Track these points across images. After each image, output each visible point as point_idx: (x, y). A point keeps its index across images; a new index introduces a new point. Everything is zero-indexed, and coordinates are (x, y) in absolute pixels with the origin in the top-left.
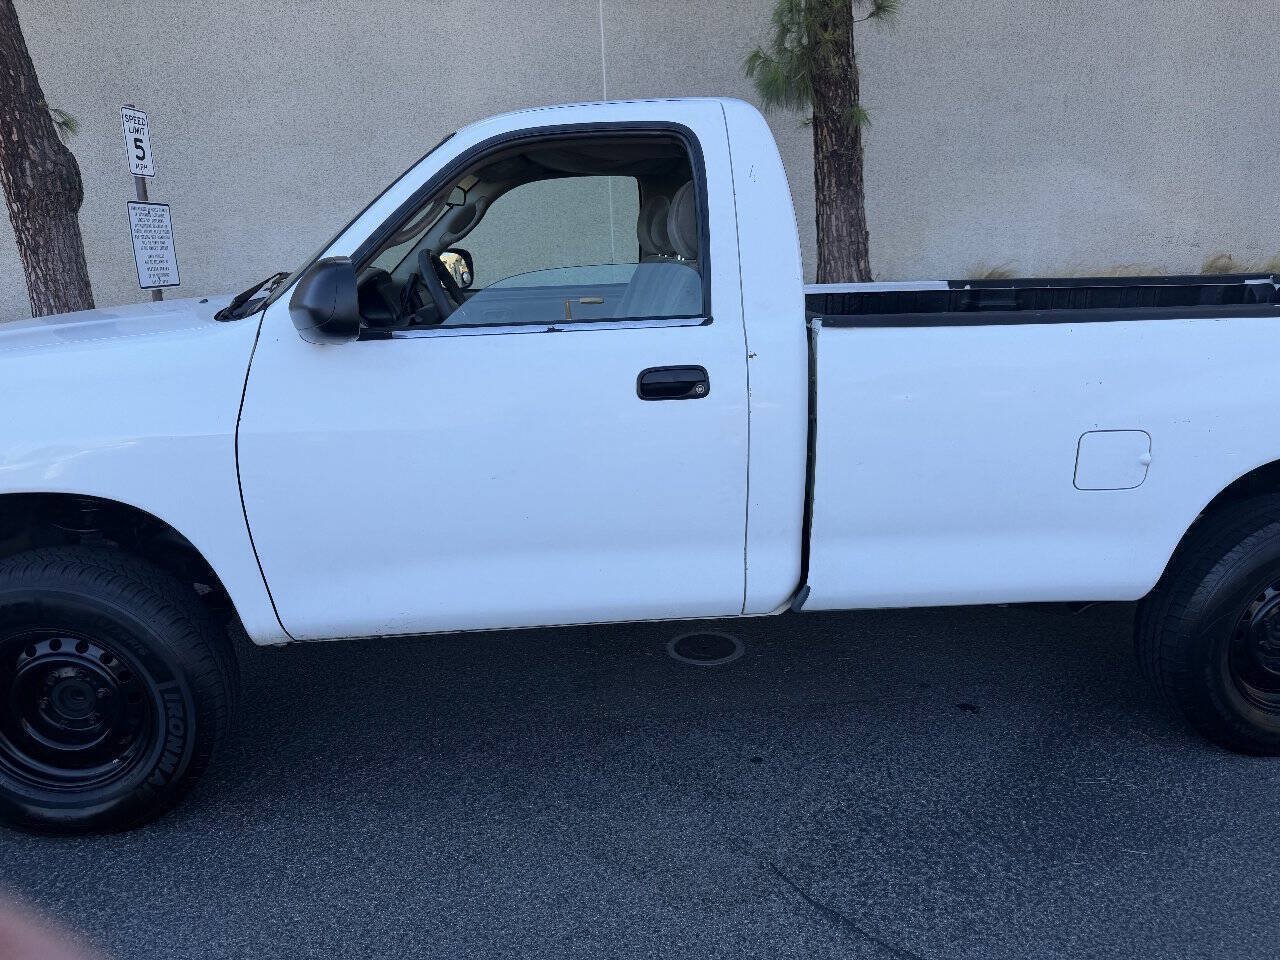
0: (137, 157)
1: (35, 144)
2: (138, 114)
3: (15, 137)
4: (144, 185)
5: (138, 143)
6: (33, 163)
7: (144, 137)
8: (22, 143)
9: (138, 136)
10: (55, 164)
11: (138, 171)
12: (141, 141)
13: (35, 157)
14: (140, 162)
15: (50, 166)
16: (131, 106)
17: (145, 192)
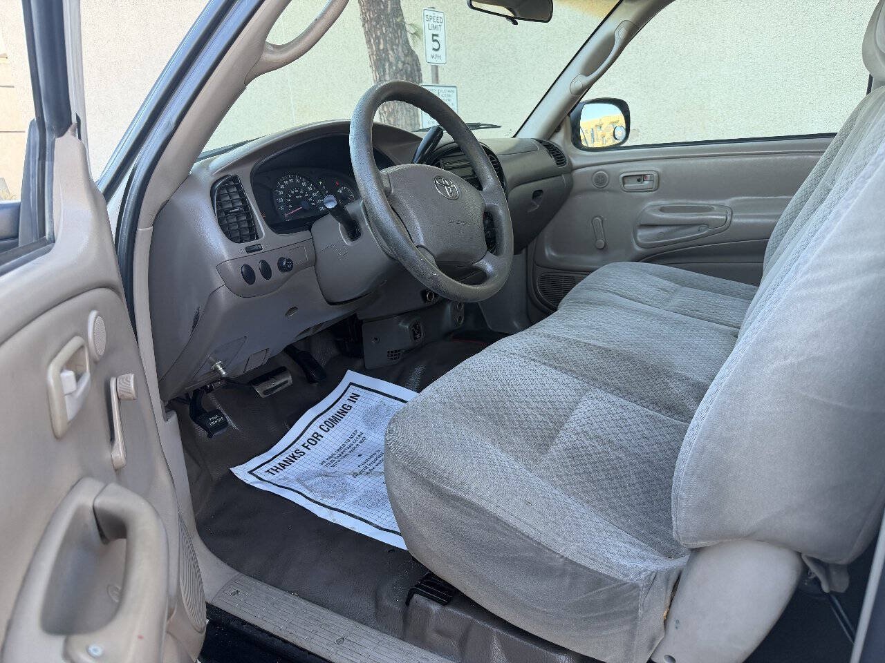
0: (434, 49)
1: (393, 50)
2: (437, 14)
3: (382, 47)
4: (437, 70)
5: (435, 38)
6: (391, 64)
7: (441, 33)
8: (385, 51)
9: (435, 32)
10: (404, 63)
11: (433, 60)
12: (437, 35)
13: (392, 59)
14: (435, 53)
15: (400, 66)
16: (433, 8)
17: (437, 77)
